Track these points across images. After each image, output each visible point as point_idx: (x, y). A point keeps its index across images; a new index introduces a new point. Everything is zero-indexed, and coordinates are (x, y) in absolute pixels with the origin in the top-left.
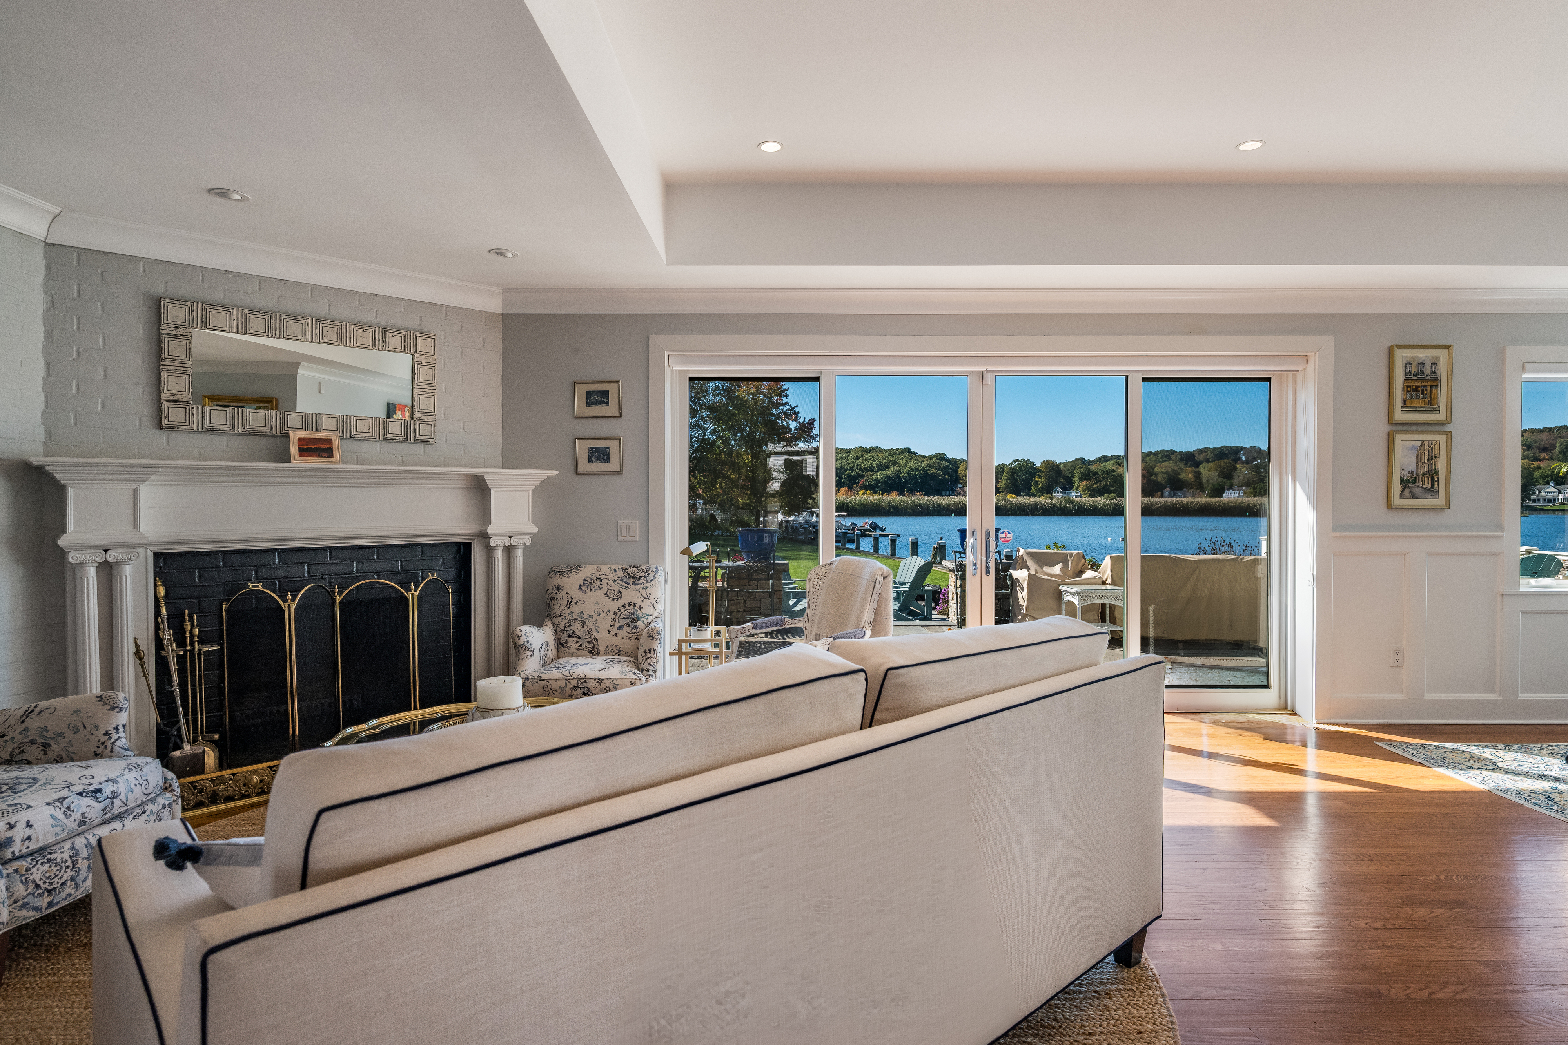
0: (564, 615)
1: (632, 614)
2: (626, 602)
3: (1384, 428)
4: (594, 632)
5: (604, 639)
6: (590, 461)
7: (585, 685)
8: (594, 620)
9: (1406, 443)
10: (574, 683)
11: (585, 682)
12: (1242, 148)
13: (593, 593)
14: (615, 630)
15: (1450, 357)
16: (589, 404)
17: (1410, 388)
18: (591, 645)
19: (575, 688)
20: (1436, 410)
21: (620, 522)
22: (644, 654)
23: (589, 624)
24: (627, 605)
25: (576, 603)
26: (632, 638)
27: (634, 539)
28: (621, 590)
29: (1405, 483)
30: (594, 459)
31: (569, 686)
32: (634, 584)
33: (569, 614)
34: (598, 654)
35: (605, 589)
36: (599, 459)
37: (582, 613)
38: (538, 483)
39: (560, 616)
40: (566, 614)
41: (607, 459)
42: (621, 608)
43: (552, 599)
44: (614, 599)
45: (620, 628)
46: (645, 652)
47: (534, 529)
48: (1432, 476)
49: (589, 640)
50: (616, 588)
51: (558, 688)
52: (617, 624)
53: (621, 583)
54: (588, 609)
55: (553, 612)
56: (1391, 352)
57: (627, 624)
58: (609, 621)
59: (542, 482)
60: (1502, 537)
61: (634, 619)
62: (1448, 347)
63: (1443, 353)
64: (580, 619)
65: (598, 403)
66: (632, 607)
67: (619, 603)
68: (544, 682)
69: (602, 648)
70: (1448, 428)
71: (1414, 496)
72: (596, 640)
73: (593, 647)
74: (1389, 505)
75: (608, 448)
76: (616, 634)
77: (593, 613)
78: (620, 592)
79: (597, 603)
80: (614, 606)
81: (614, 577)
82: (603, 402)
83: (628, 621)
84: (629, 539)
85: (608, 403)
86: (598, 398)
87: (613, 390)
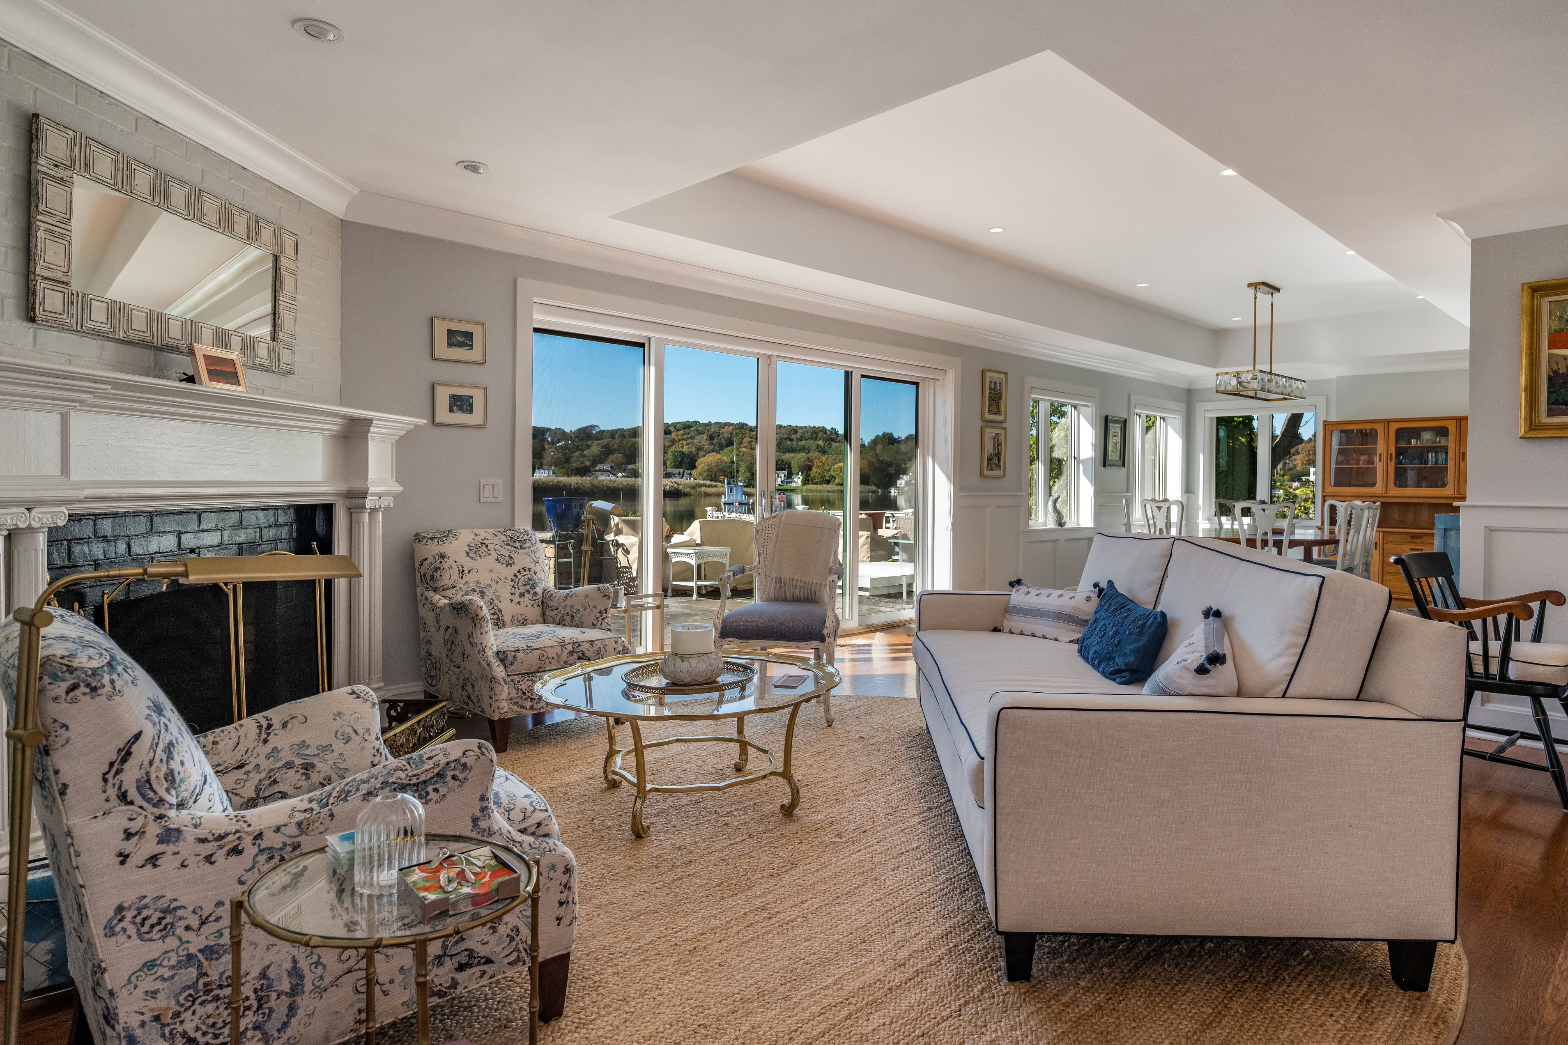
0: (458, 586)
1: (530, 579)
2: (521, 568)
3: (979, 424)
4: (496, 602)
5: (508, 609)
6: (451, 411)
7: (580, 649)
8: (493, 589)
9: (990, 432)
10: (570, 648)
11: (579, 645)
12: (991, 231)
13: (483, 560)
14: (516, 598)
15: (1006, 379)
16: (450, 345)
17: (991, 399)
18: (496, 617)
19: (571, 653)
20: (1000, 414)
21: (483, 481)
23: (489, 594)
24: (522, 571)
25: (469, 572)
26: (535, 605)
27: (498, 500)
28: (511, 555)
29: (989, 460)
30: (455, 408)
31: (566, 652)
32: (521, 548)
33: (464, 585)
34: (504, 626)
35: (494, 555)
36: (460, 409)
37: (478, 582)
38: (403, 433)
39: (454, 587)
40: (461, 584)
41: (470, 410)
42: (517, 574)
43: (436, 569)
44: (507, 565)
45: (522, 595)
46: (600, 612)
47: (399, 489)
48: (998, 456)
49: (493, 611)
50: (507, 554)
52: (517, 592)
53: (508, 547)
54: (485, 578)
55: (441, 584)
56: (983, 373)
57: (529, 592)
58: (509, 589)
59: (408, 432)
60: (1022, 496)
61: (533, 585)
62: (1006, 374)
63: (1003, 376)
64: (478, 589)
65: (460, 345)
66: (527, 572)
67: (513, 570)
69: (507, 619)
70: (1004, 425)
71: (992, 470)
72: (500, 610)
73: (498, 619)
74: (982, 475)
75: (472, 397)
76: (519, 603)
77: (489, 582)
78: (511, 558)
79: (491, 571)
80: (510, 572)
81: (497, 541)
82: (466, 345)
83: (528, 587)
84: (493, 500)
85: (471, 346)
86: (460, 339)
87: (477, 331)
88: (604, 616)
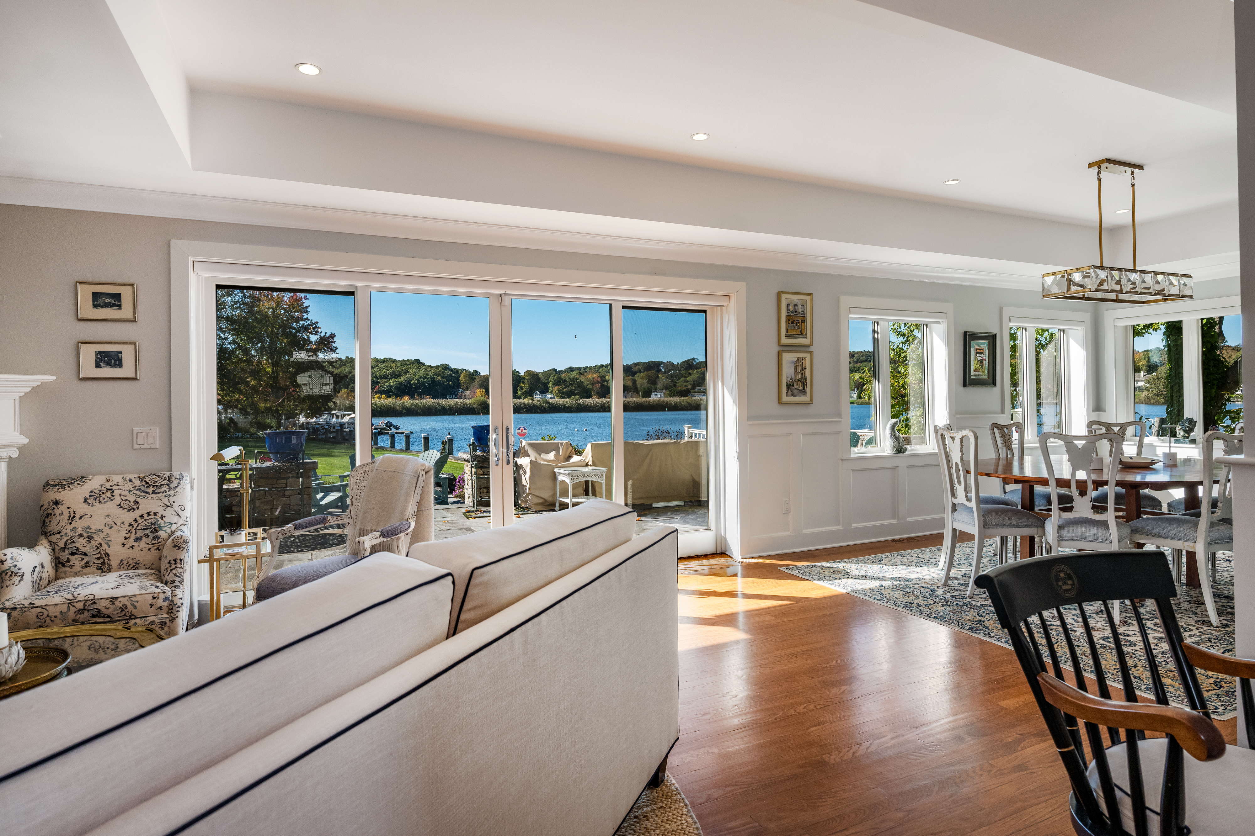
0: (64, 531)
1: (152, 524)
2: (144, 512)
3: (775, 349)
4: (105, 546)
5: (116, 552)
6: (98, 366)
7: (95, 606)
8: (104, 534)
9: (789, 358)
10: (80, 606)
11: (94, 603)
12: (694, 138)
13: (102, 505)
14: (131, 542)
15: (811, 300)
16: (96, 306)
17: (789, 322)
18: (101, 561)
19: (81, 611)
20: (804, 337)
21: (136, 430)
22: (168, 566)
23: (98, 539)
24: (146, 515)
25: (81, 518)
26: (153, 549)
27: (153, 446)
28: (138, 500)
29: (788, 386)
30: (102, 364)
31: (73, 610)
32: (154, 492)
33: (71, 530)
34: (109, 570)
35: (117, 500)
36: (108, 364)
37: (89, 528)
38: (28, 390)
39: (60, 533)
40: (68, 530)
41: (119, 364)
42: (139, 519)
43: (49, 515)
44: (129, 510)
45: (138, 539)
46: (169, 563)
47: (25, 441)
48: (803, 381)
49: (99, 555)
50: (132, 498)
51: (58, 614)
52: (133, 536)
53: (138, 492)
54: (97, 523)
55: (49, 529)
56: (779, 295)
57: (147, 536)
58: (123, 533)
59: (33, 388)
60: (840, 421)
61: (155, 529)
62: (810, 294)
63: (807, 298)
64: (85, 534)
65: (107, 305)
66: (152, 517)
67: (137, 514)
68: (38, 610)
69: (114, 562)
70: (811, 349)
71: (794, 395)
72: (107, 555)
73: (103, 563)
74: (780, 401)
75: (121, 353)
76: (132, 547)
77: (102, 527)
78: (136, 502)
79: (108, 516)
80: (129, 517)
81: (129, 486)
82: (114, 305)
83: (147, 531)
84: (148, 446)
85: (120, 306)
86: (107, 300)
87: (126, 293)
88: (174, 566)
